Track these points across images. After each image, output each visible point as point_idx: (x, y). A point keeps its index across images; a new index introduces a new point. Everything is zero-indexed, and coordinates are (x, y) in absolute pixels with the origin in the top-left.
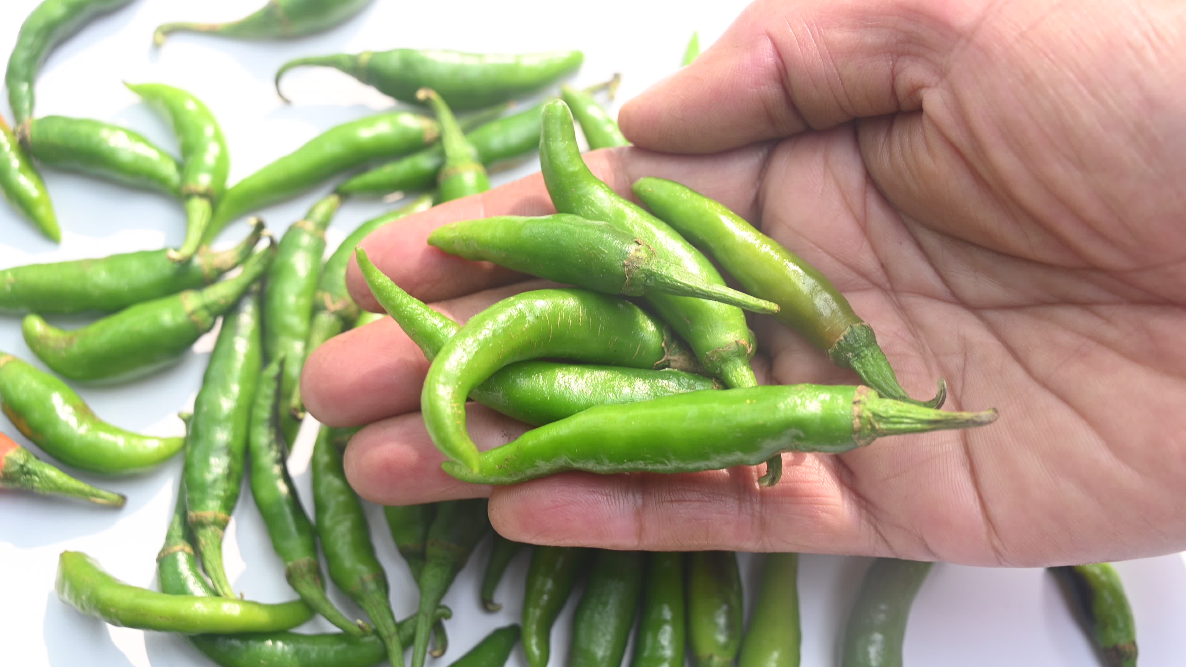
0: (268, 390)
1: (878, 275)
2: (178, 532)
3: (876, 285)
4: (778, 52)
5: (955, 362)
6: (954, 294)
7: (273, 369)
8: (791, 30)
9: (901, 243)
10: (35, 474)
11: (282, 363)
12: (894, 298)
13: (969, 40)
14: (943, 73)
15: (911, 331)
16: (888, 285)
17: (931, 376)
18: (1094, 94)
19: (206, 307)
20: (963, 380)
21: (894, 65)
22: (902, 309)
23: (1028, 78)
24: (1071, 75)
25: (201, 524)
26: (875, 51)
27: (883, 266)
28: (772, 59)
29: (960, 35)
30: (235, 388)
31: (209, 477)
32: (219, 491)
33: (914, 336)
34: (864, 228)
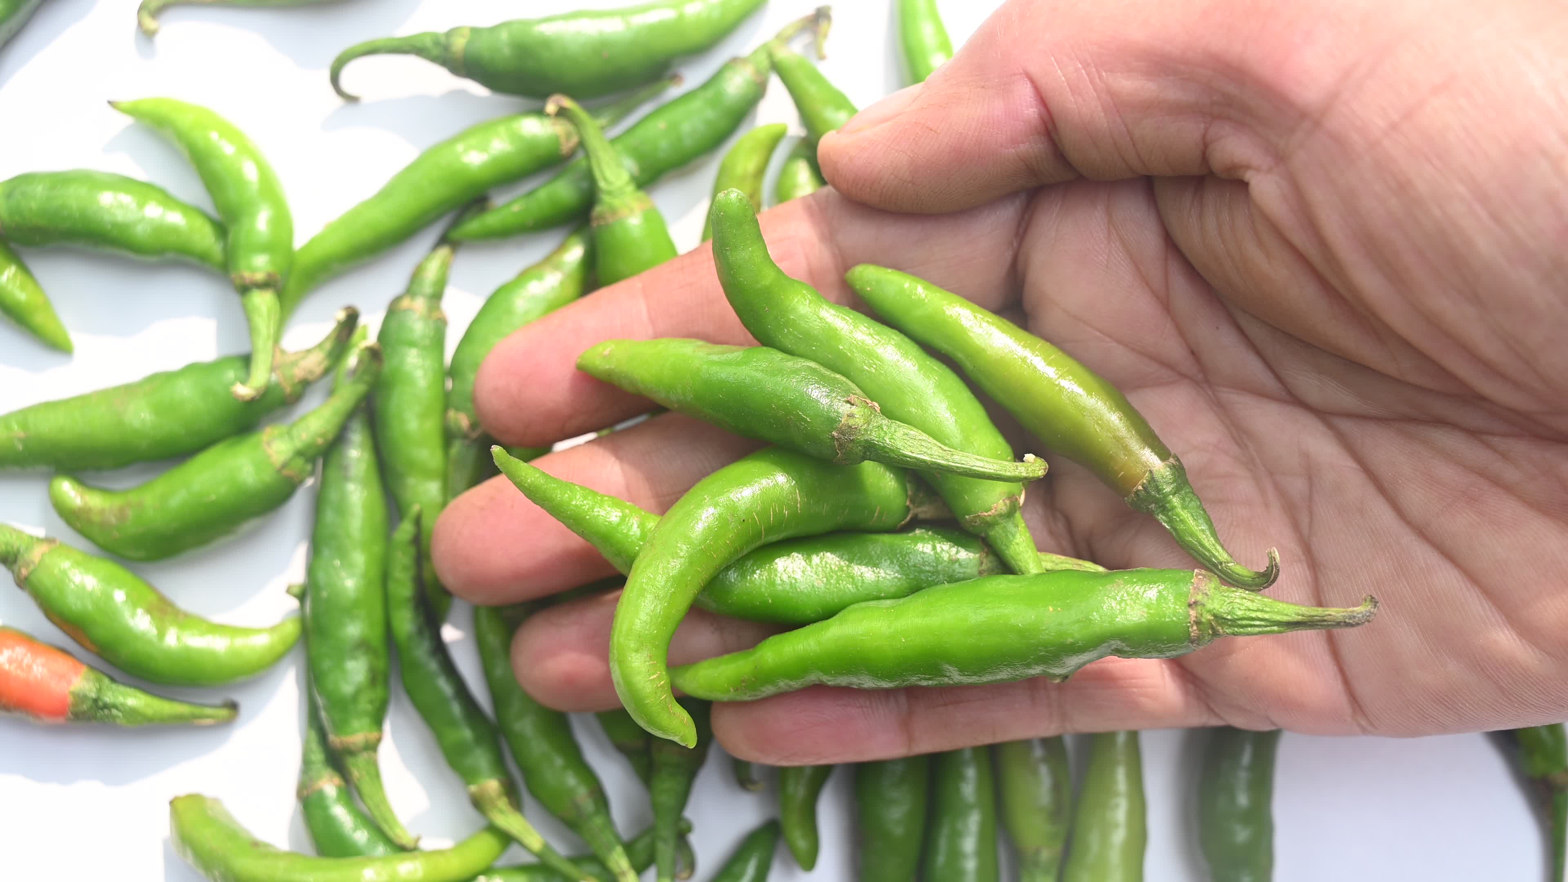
0: (403, 560)
1: (1187, 365)
2: (318, 756)
3: (1183, 376)
4: (1042, 100)
5: (1297, 486)
6: (1290, 393)
7: (406, 530)
8: (1059, 71)
9: (1217, 328)
10: (115, 706)
11: (418, 521)
12: (1210, 393)
13: (1317, 124)
14: (1280, 158)
15: (1234, 438)
16: (1200, 377)
17: (1267, 505)
18: (1496, 218)
19: (299, 453)
20: (1311, 514)
21: (1206, 130)
22: (1221, 408)
23: (1403, 188)
24: (1461, 189)
25: (350, 752)
26: (1178, 110)
27: (1193, 353)
28: (1036, 110)
29: (1303, 114)
30: (359, 558)
31: (347, 689)
32: (365, 704)
33: (1238, 444)
34: (1166, 305)
